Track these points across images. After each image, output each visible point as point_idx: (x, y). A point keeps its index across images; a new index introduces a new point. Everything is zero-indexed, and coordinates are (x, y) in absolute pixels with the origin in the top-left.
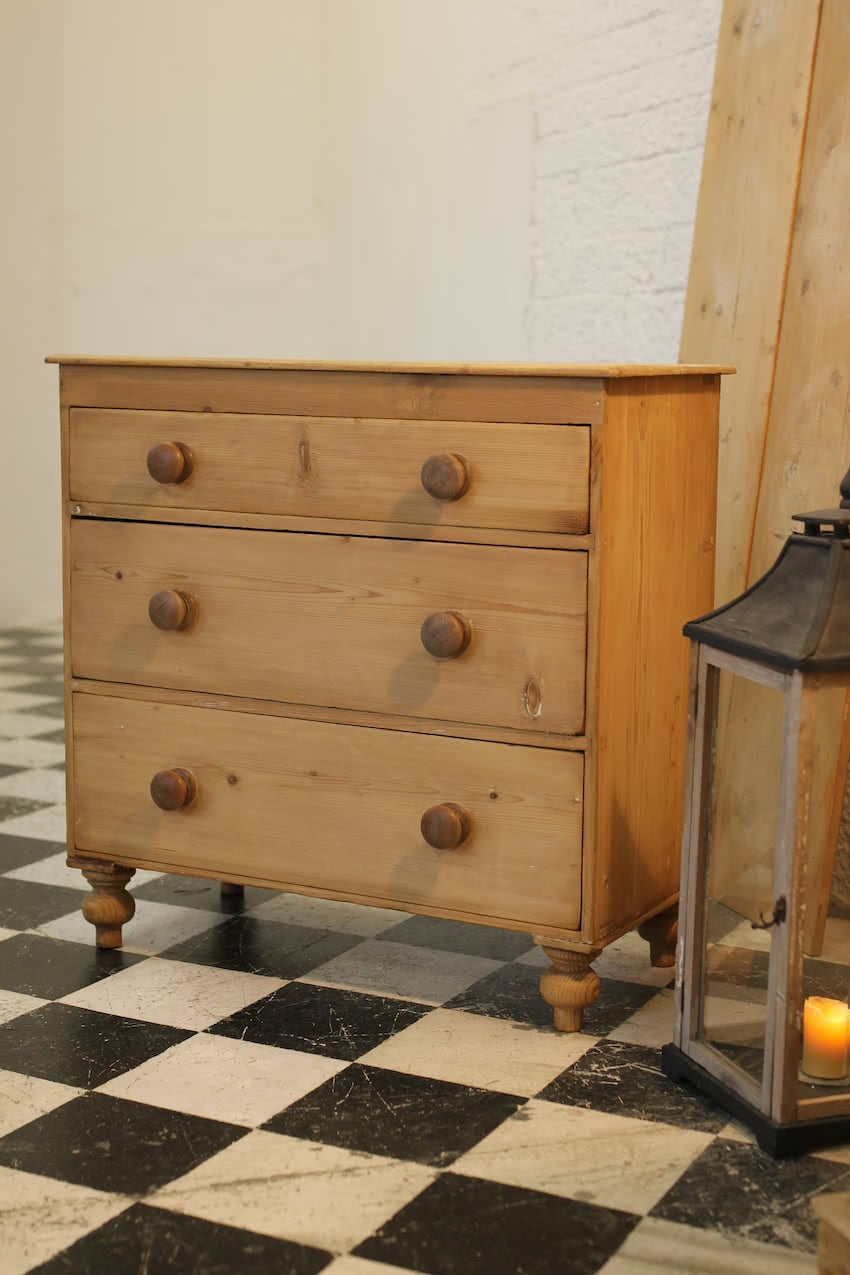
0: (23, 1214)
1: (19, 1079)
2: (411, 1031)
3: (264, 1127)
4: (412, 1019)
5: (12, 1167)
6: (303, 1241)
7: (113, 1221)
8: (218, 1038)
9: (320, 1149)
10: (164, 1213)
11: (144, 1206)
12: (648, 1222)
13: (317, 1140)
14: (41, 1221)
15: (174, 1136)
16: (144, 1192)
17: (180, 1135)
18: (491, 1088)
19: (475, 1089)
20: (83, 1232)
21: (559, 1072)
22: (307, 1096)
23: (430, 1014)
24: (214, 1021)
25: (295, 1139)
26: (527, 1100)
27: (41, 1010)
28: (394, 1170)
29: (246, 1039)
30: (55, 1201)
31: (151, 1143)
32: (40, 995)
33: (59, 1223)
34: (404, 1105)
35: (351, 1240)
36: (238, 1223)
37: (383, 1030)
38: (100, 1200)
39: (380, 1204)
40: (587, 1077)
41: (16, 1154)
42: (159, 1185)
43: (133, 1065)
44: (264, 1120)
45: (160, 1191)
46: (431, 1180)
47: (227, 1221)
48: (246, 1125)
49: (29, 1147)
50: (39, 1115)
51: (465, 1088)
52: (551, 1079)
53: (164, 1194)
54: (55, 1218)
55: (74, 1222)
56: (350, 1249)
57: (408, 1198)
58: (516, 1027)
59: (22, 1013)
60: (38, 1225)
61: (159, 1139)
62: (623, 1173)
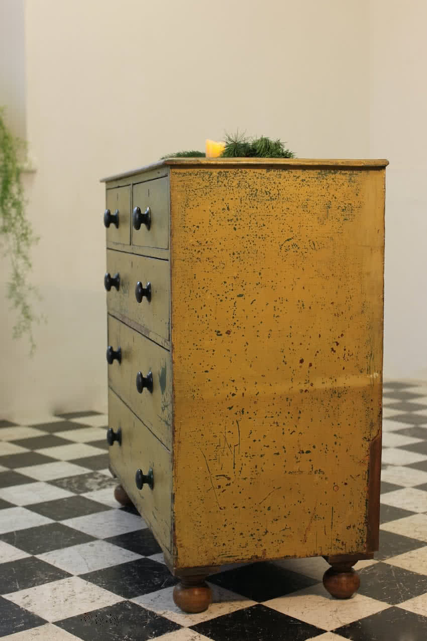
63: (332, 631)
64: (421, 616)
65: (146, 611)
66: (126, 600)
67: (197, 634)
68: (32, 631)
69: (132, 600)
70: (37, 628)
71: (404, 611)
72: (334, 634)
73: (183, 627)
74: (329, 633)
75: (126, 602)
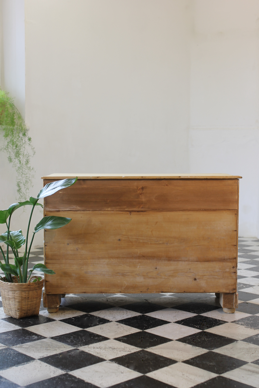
0: (119, 349)
1: (129, 327)
2: (221, 326)
3: (177, 340)
4: (222, 324)
5: (121, 341)
6: (173, 359)
7: (136, 352)
8: (176, 324)
9: (186, 345)
10: (147, 352)
11: (144, 350)
12: (250, 364)
13: (186, 343)
14: (122, 351)
15: (157, 340)
16: (145, 348)
17: (158, 340)
18: (231, 338)
19: (227, 338)
20: (129, 353)
21: (249, 336)
22: (189, 336)
23: (227, 323)
24: (176, 321)
25: (182, 343)
26: (238, 340)
27: (140, 316)
28: (200, 350)
29: (182, 324)
30: (126, 348)
31: (151, 340)
32: (141, 313)
33: (125, 351)
34: (209, 339)
35: (183, 360)
36: (161, 355)
37: (213, 325)
38: (135, 348)
39: (193, 355)
40: (255, 338)
41: (122, 340)
42: (149, 347)
43: (154, 327)
44: (177, 339)
45: (148, 348)
46: (207, 352)
47: (159, 354)
48: (173, 339)
49: (125, 338)
50: (131, 334)
51: (225, 337)
52: (247, 337)
53: (150, 349)
54: (125, 350)
55: (128, 351)
56: (182, 361)
57: (199, 354)
58: (245, 327)
59: (135, 316)
60: (121, 351)
61: (153, 340)
62: (250, 355)
63: (174, 322)
64: (210, 318)
65: (96, 317)
66: (87, 313)
67: (118, 323)
68: (51, 323)
69: (89, 313)
70: (53, 322)
71: (203, 316)
72: (174, 323)
73: (113, 321)
74: (173, 323)
75: (87, 314)
